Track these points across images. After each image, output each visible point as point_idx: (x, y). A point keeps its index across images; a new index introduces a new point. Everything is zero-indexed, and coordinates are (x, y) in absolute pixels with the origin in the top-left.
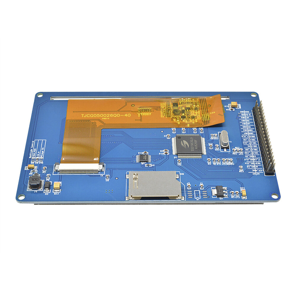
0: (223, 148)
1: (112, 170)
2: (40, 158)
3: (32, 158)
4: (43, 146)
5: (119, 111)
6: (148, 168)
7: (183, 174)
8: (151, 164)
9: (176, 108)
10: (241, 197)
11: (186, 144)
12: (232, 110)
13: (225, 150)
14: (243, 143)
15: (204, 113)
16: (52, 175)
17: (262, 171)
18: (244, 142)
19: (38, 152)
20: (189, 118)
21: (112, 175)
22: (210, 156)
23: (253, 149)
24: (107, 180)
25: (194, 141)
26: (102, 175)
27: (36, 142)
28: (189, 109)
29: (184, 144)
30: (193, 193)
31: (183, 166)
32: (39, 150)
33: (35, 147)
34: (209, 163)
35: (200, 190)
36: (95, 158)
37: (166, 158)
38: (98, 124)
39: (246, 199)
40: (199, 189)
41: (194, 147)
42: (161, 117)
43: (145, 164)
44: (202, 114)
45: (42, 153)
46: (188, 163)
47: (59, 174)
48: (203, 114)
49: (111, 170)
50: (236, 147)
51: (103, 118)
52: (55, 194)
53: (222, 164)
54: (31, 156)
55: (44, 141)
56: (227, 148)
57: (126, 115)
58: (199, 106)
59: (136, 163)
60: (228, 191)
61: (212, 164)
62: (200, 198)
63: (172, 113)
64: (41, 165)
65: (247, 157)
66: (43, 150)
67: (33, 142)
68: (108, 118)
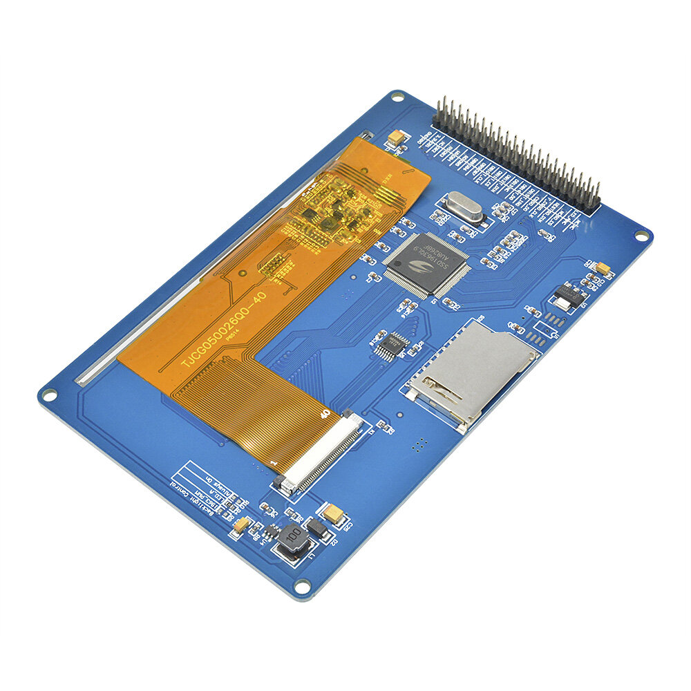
0: (477, 225)
1: (373, 408)
2: (229, 497)
3: (216, 511)
4: (204, 476)
5: (233, 303)
6: (420, 355)
7: (482, 317)
8: (416, 345)
9: (317, 219)
10: (605, 279)
11: (423, 266)
12: (403, 150)
13: (484, 225)
14: (493, 191)
15: (374, 190)
16: (293, 506)
17: (578, 214)
18: (491, 189)
19: (211, 492)
20: (361, 217)
21: (387, 418)
22: (480, 254)
23: (518, 189)
24: (388, 432)
25: (426, 251)
26: (370, 431)
27: (177, 478)
28: (338, 202)
29: (419, 269)
30: (535, 332)
31: (466, 306)
32: (206, 489)
33: (194, 490)
34: (493, 267)
35: (540, 319)
36: (322, 414)
37: (422, 315)
38: (236, 354)
39: (614, 274)
40: (536, 320)
41: (439, 259)
42: (316, 253)
43: (408, 353)
44: (371, 195)
45: (220, 488)
46: (463, 294)
47: (302, 493)
48: (373, 194)
49: (373, 411)
50: (493, 208)
51: (227, 339)
52: (347, 530)
53: (513, 251)
54: (209, 511)
55: (190, 466)
56: (485, 220)
57: (256, 300)
58: (348, 185)
59: (391, 365)
60: (577, 287)
61: (499, 264)
62: (557, 332)
63: (323, 234)
64: (250, 507)
65: (528, 210)
66: (214, 481)
67: (174, 485)
68: (233, 330)
